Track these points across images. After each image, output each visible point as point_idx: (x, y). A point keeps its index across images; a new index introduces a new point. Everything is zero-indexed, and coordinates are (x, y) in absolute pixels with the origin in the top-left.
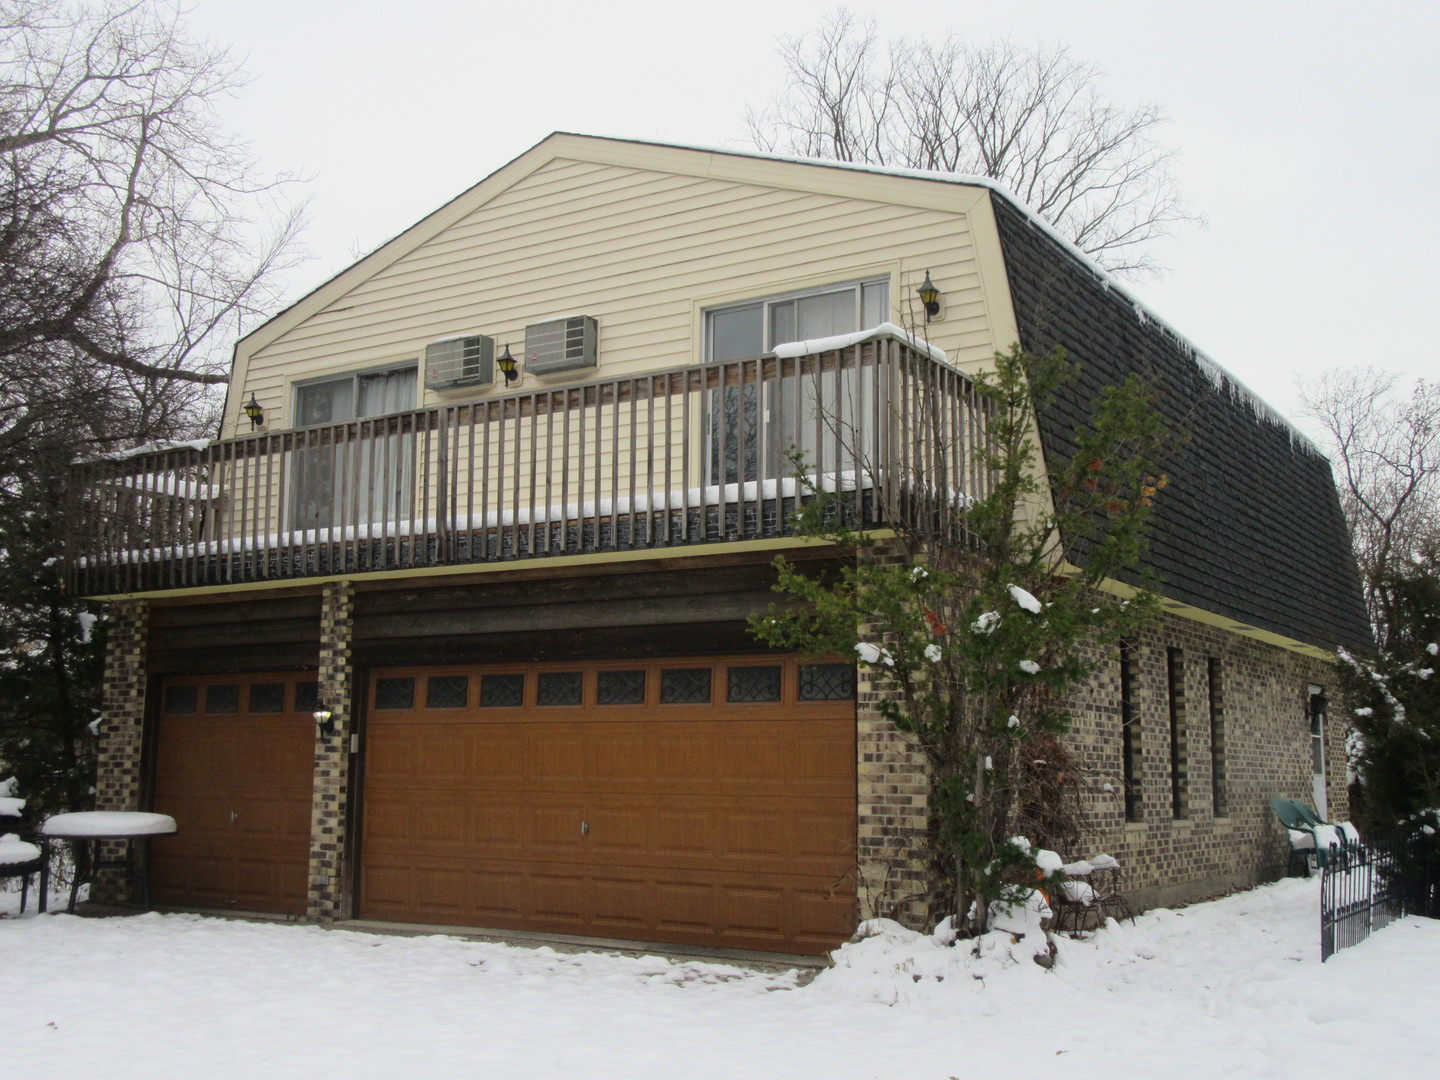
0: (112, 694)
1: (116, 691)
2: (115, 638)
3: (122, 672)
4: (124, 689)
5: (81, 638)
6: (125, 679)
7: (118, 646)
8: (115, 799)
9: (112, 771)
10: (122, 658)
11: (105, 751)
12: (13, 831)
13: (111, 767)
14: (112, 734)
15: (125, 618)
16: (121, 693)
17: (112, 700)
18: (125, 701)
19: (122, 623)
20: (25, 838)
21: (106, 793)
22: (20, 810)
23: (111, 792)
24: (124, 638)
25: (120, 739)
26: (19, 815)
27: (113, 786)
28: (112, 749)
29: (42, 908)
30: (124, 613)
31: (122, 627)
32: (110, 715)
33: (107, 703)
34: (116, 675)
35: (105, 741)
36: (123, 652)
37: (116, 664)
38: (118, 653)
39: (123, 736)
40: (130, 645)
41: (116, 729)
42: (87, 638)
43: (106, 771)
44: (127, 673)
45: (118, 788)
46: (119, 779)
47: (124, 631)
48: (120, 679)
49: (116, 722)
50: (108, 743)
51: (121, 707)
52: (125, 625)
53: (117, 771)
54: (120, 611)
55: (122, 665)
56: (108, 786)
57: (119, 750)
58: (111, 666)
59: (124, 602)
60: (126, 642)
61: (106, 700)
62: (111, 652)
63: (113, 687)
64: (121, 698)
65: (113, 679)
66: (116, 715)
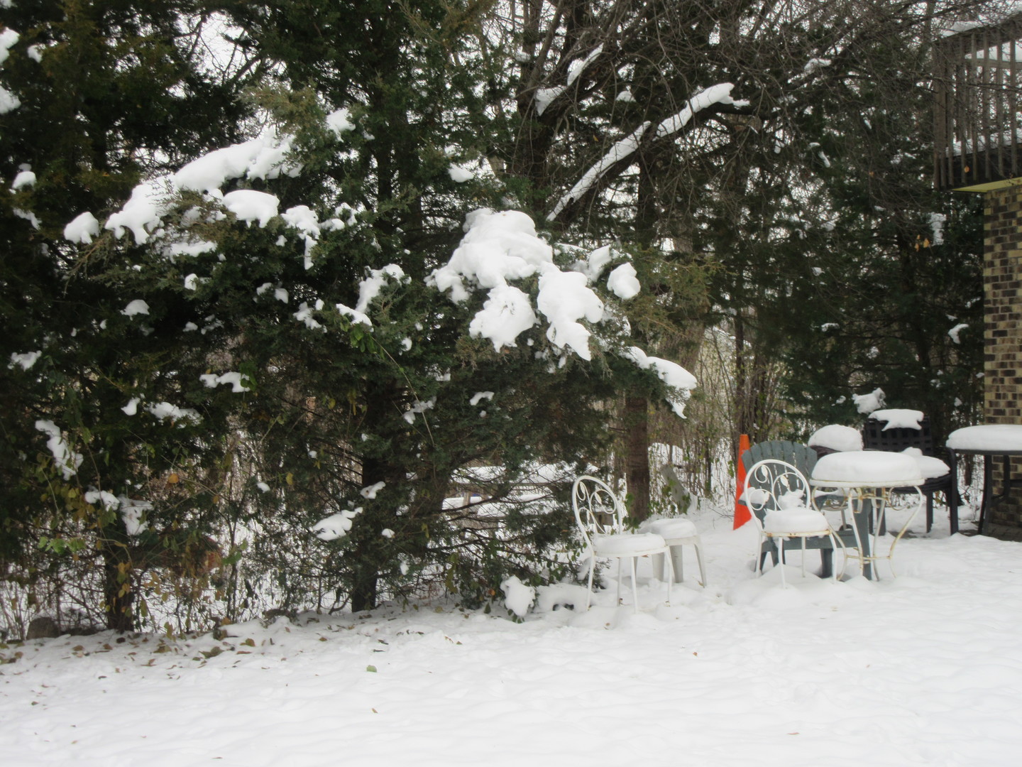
0: (994, 295)
1: (999, 292)
2: (995, 232)
3: (1005, 270)
4: (1009, 289)
5: (931, 240)
6: (1010, 278)
7: (999, 240)
8: (1008, 410)
9: (1002, 381)
10: (1003, 255)
11: (992, 358)
12: (915, 445)
13: (1000, 376)
14: (999, 339)
15: (1004, 208)
16: (1005, 294)
17: (995, 302)
18: (1011, 302)
19: (1000, 215)
20: (926, 452)
21: (997, 404)
22: (919, 423)
23: (1002, 403)
24: (1004, 232)
25: (1008, 345)
26: (919, 427)
27: (1005, 396)
28: (999, 356)
29: (954, 528)
30: (1002, 203)
31: (1001, 220)
32: (994, 319)
33: (990, 306)
34: (998, 273)
35: (991, 347)
36: (1004, 247)
37: (997, 262)
38: (998, 248)
39: (1012, 341)
40: (1012, 238)
41: (1003, 333)
42: (939, 239)
43: (994, 380)
44: (1011, 271)
45: (1010, 398)
46: (1012, 389)
47: (1004, 224)
48: (1003, 278)
49: (1002, 325)
50: (994, 350)
51: (1008, 309)
52: (1005, 216)
53: (1007, 379)
54: (997, 201)
55: (1004, 263)
56: (998, 396)
57: (1008, 357)
58: (991, 264)
59: (1000, 191)
60: (1007, 237)
61: (988, 302)
62: (991, 249)
63: (996, 287)
64: (1006, 299)
65: (995, 279)
66: (1002, 318)
